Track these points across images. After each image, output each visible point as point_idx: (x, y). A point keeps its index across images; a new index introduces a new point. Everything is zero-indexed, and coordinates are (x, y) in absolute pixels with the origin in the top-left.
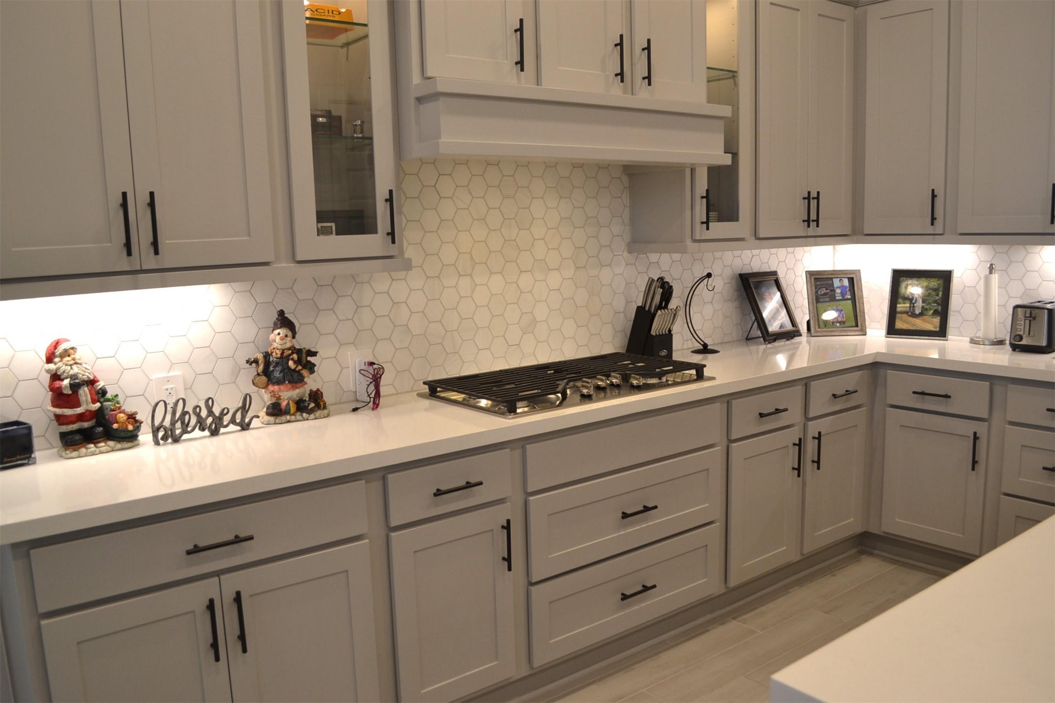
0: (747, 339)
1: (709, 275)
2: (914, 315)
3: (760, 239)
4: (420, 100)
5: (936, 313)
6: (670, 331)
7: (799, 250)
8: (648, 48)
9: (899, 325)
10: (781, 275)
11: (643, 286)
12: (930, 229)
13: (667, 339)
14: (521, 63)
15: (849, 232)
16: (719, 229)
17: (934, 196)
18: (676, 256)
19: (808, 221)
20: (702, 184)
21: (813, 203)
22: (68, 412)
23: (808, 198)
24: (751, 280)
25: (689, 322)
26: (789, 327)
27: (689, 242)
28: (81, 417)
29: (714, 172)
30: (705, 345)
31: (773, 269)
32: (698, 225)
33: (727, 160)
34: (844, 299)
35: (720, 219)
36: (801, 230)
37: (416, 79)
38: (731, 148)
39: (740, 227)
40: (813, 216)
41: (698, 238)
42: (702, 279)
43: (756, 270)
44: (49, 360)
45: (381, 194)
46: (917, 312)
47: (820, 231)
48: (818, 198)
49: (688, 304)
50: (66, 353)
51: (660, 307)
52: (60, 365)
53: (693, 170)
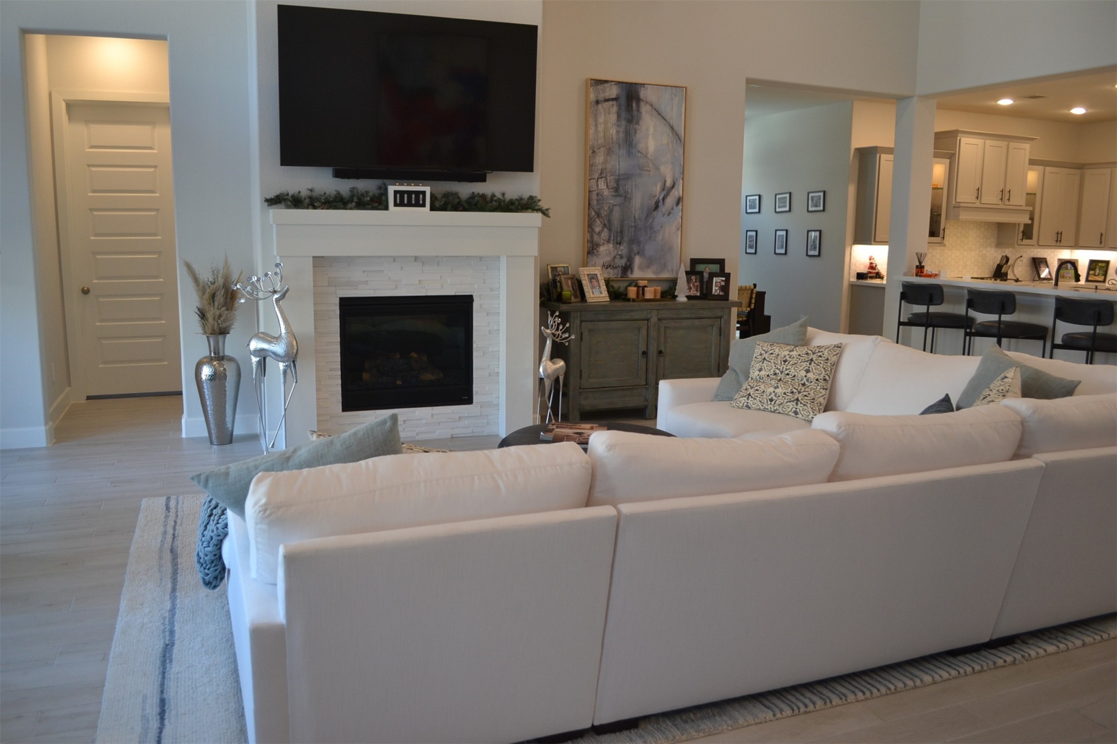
0: (1034, 280)
1: (1021, 256)
2: (1095, 275)
3: (1040, 246)
4: (954, 207)
5: (1103, 275)
6: (1007, 272)
7: (1056, 250)
8: (1009, 192)
9: (1090, 278)
10: (1048, 259)
11: (999, 258)
12: (1100, 246)
13: (1006, 274)
14: (977, 198)
15: (1073, 245)
16: (1026, 242)
17: (1101, 235)
18: (1011, 249)
19: (1057, 241)
20: (1022, 228)
21: (1059, 235)
22: (874, 271)
23: (1058, 233)
24: (1037, 260)
25: (1013, 271)
26: (1049, 277)
27: (1016, 245)
28: (874, 273)
29: (1025, 225)
30: (1018, 279)
31: (1045, 257)
32: (1019, 241)
33: (1030, 222)
34: (1071, 269)
35: (1027, 239)
36: (1054, 244)
37: (954, 202)
38: (1032, 219)
39: (1033, 241)
40: (1059, 239)
41: (1019, 243)
42: (1018, 258)
43: (1038, 257)
44: (870, 260)
45: (942, 227)
46: (1097, 274)
47: (1061, 245)
48: (1061, 234)
49: (1013, 266)
50: (873, 259)
51: (1005, 264)
52: (872, 261)
53: (1019, 224)
